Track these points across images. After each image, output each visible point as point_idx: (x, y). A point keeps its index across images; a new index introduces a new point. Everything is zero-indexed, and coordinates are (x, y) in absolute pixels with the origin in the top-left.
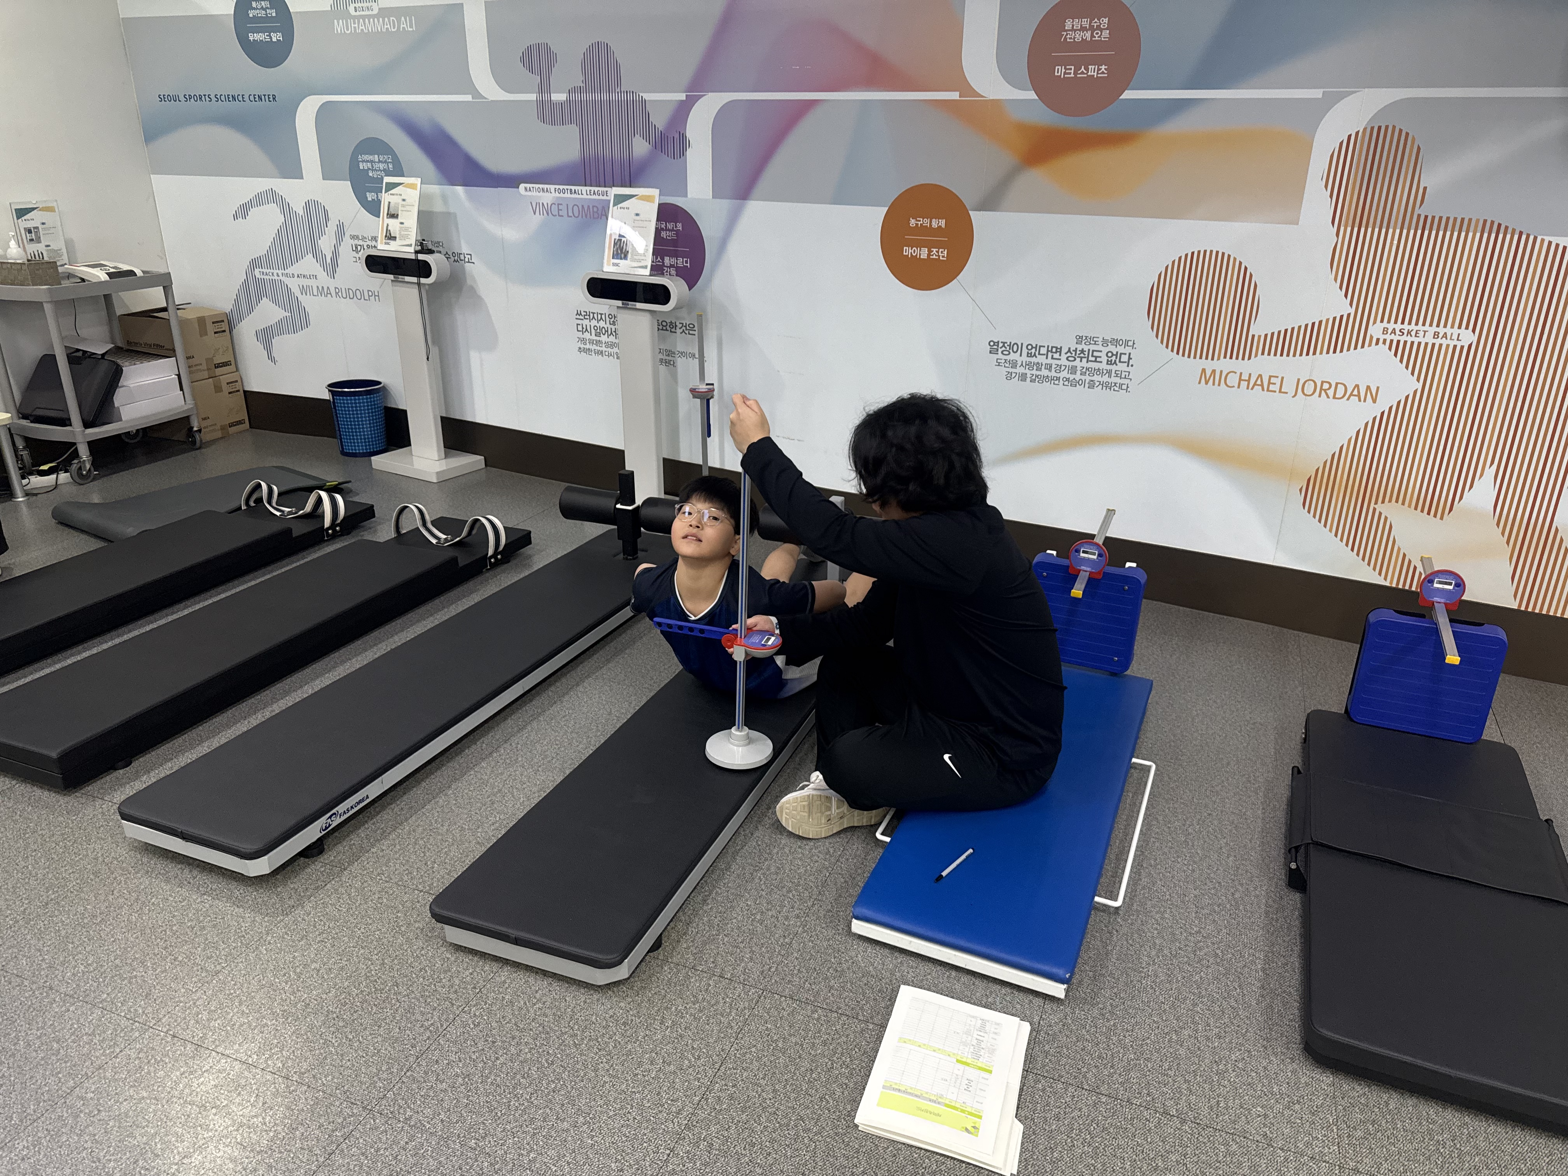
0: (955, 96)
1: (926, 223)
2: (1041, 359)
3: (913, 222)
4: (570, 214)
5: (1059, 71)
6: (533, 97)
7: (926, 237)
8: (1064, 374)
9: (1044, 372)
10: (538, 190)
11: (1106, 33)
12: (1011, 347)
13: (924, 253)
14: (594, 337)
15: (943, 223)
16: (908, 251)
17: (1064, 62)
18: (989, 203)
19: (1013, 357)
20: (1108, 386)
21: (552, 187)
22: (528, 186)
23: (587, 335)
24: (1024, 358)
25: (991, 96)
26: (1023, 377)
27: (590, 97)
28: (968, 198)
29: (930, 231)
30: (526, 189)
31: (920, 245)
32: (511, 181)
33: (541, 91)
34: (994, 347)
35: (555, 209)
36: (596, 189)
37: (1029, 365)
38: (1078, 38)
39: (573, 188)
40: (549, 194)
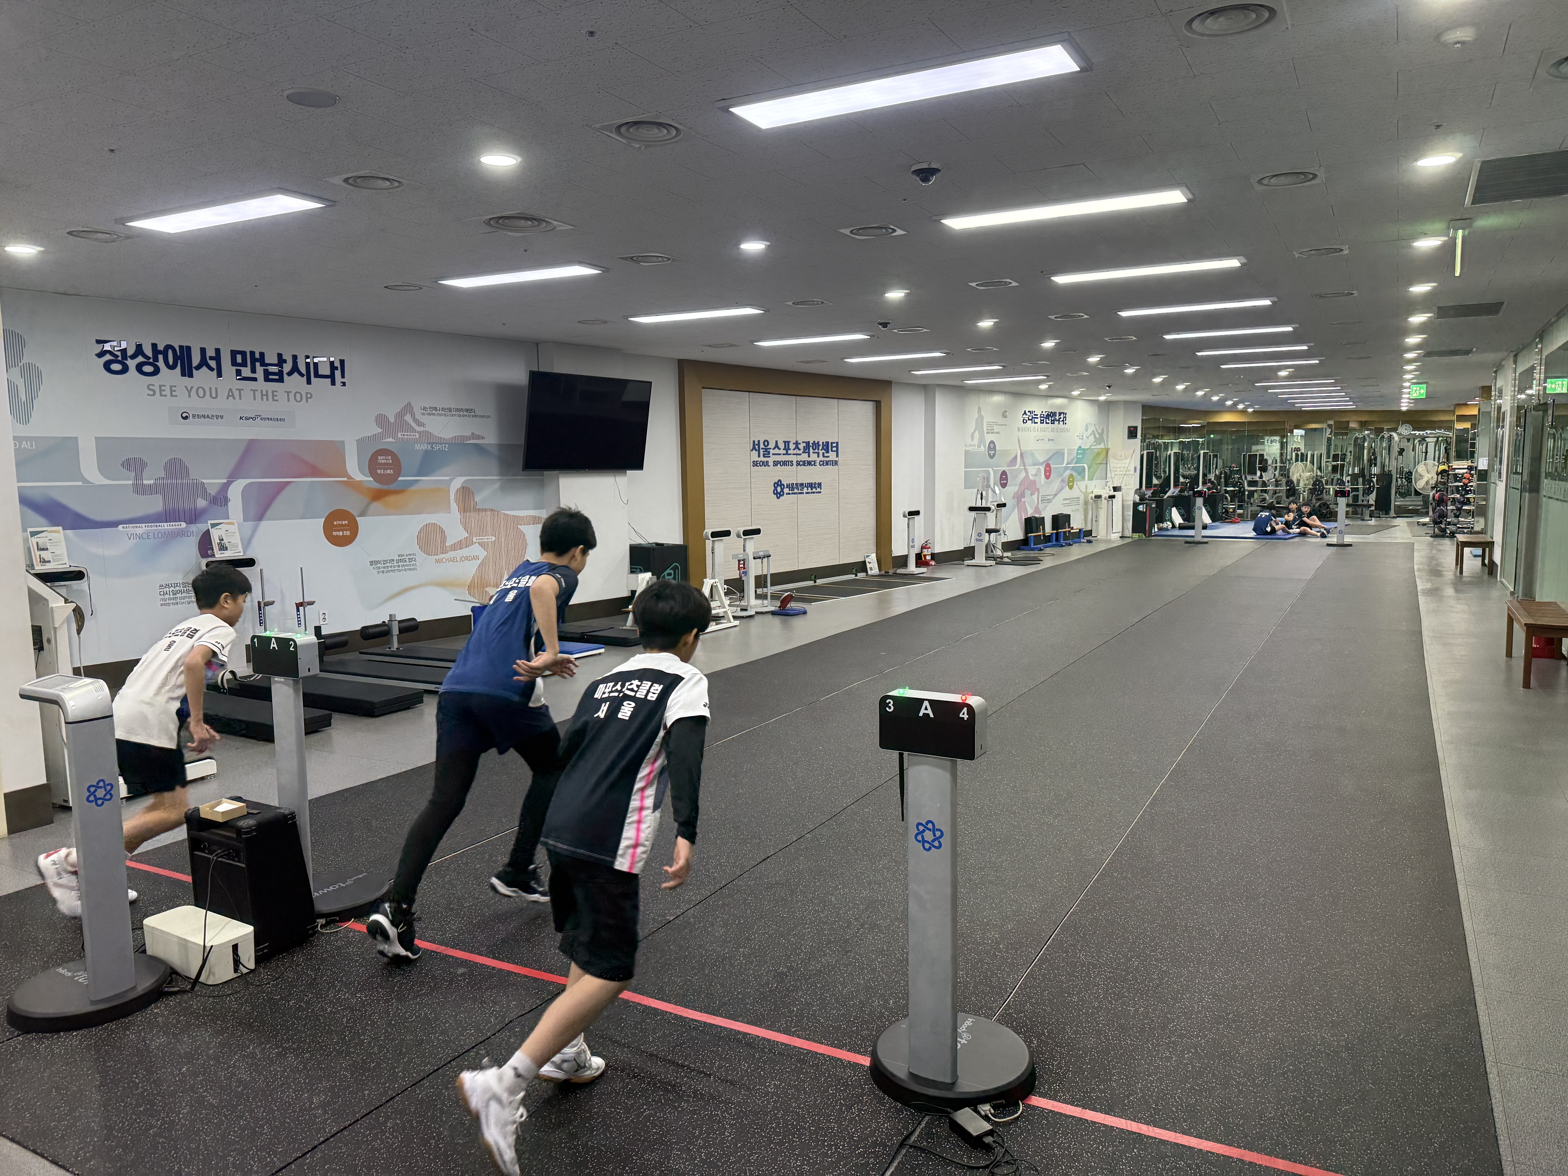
0: (345, 479)
1: (340, 523)
2: (388, 564)
3: (335, 523)
4: (156, 537)
5: (379, 471)
6: (131, 482)
7: (341, 528)
8: (396, 568)
9: (390, 569)
10: (133, 527)
11: (391, 461)
12: (377, 562)
13: (341, 533)
14: (172, 596)
15: (347, 522)
16: (334, 533)
17: (380, 469)
18: (363, 514)
19: (379, 565)
20: (410, 569)
21: (143, 525)
22: (125, 526)
23: (167, 596)
24: (383, 565)
25: (358, 479)
26: (383, 572)
27: (169, 481)
28: (354, 513)
29: (342, 525)
30: (123, 527)
31: (339, 530)
32: (114, 524)
33: (136, 478)
34: (372, 563)
35: (145, 536)
36: (174, 523)
37: (384, 567)
38: (383, 462)
39: (158, 524)
40: (142, 529)
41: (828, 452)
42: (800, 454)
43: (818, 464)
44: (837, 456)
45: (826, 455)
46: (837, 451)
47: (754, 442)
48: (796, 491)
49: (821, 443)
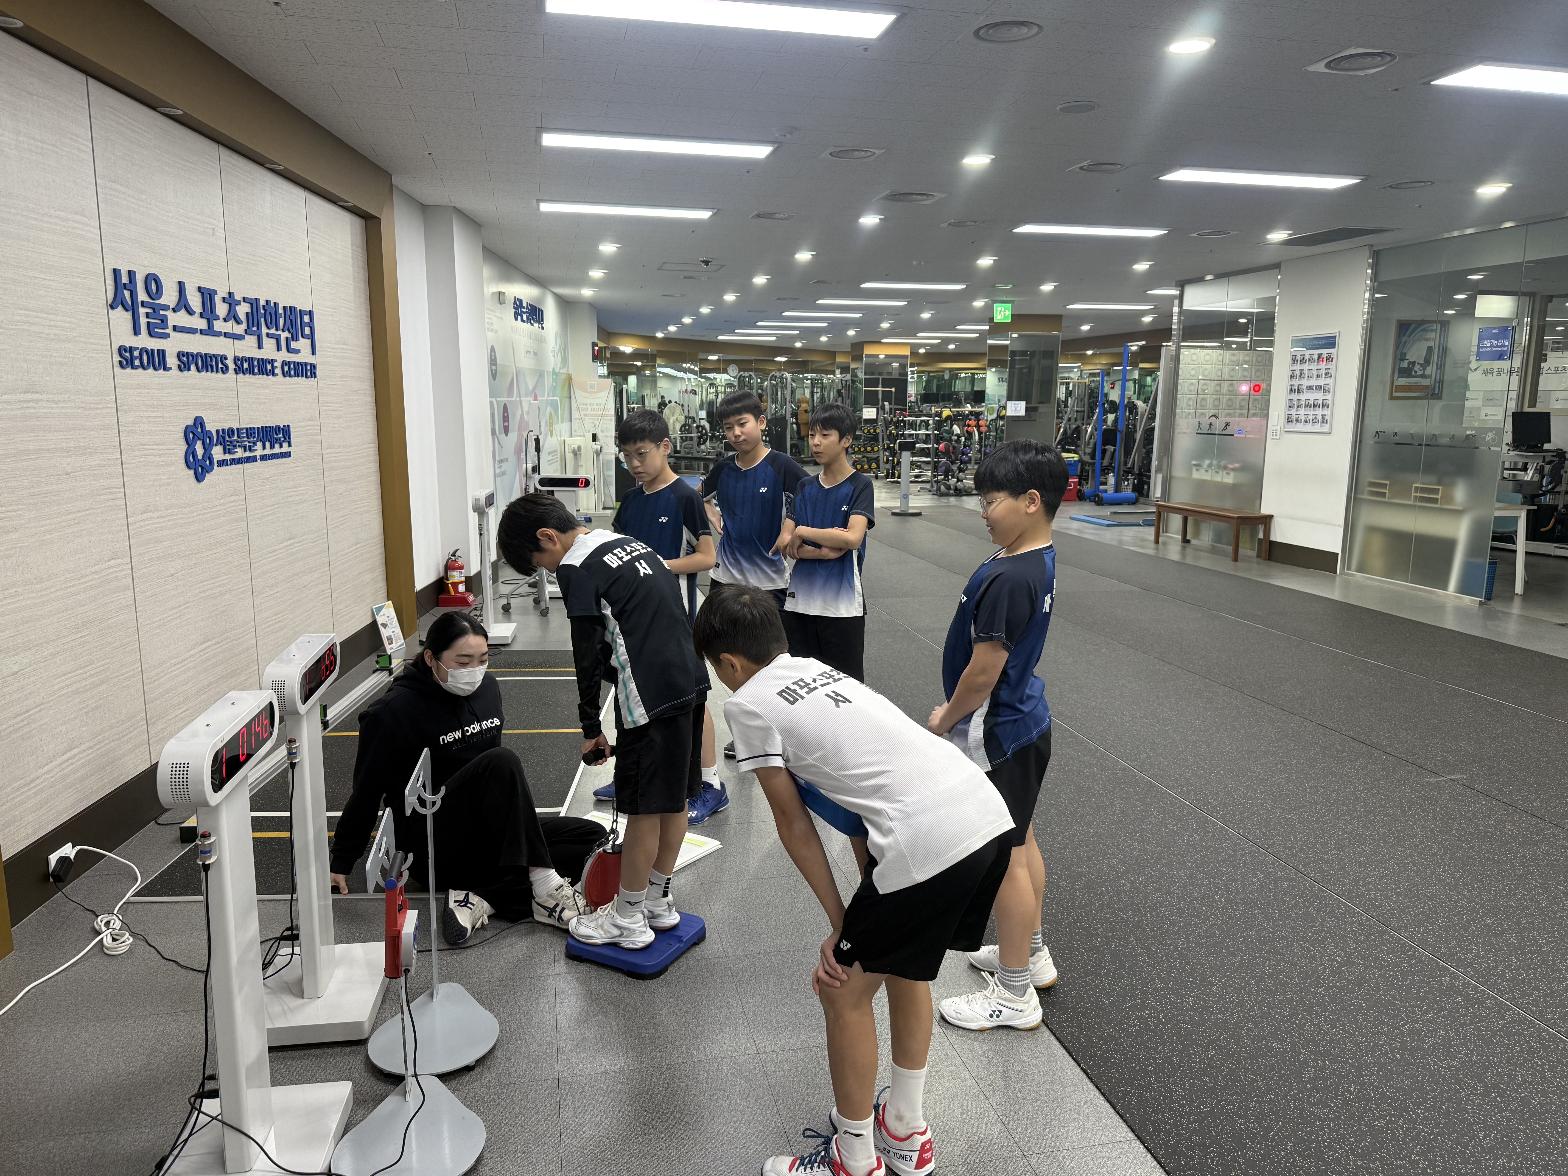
41: (297, 340)
42: (240, 337)
43: (278, 371)
44: (313, 352)
45: (294, 345)
46: (312, 337)
47: (116, 273)
48: (240, 453)
49: (281, 311)
